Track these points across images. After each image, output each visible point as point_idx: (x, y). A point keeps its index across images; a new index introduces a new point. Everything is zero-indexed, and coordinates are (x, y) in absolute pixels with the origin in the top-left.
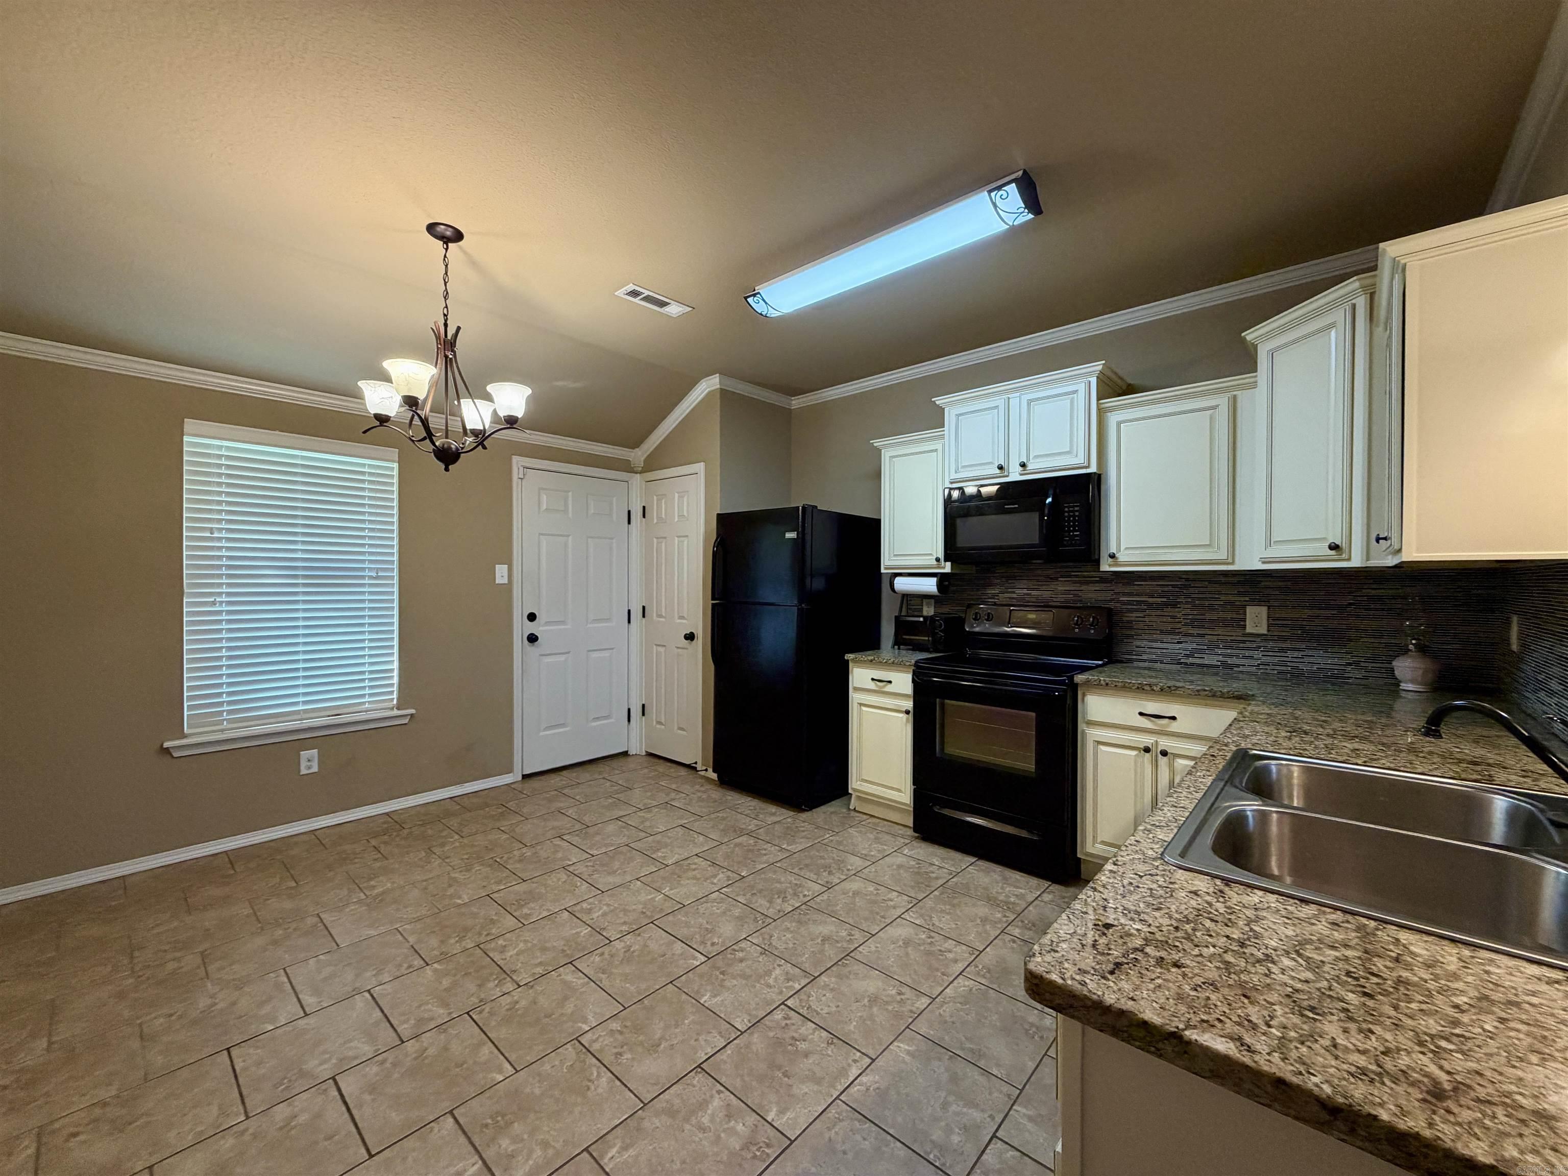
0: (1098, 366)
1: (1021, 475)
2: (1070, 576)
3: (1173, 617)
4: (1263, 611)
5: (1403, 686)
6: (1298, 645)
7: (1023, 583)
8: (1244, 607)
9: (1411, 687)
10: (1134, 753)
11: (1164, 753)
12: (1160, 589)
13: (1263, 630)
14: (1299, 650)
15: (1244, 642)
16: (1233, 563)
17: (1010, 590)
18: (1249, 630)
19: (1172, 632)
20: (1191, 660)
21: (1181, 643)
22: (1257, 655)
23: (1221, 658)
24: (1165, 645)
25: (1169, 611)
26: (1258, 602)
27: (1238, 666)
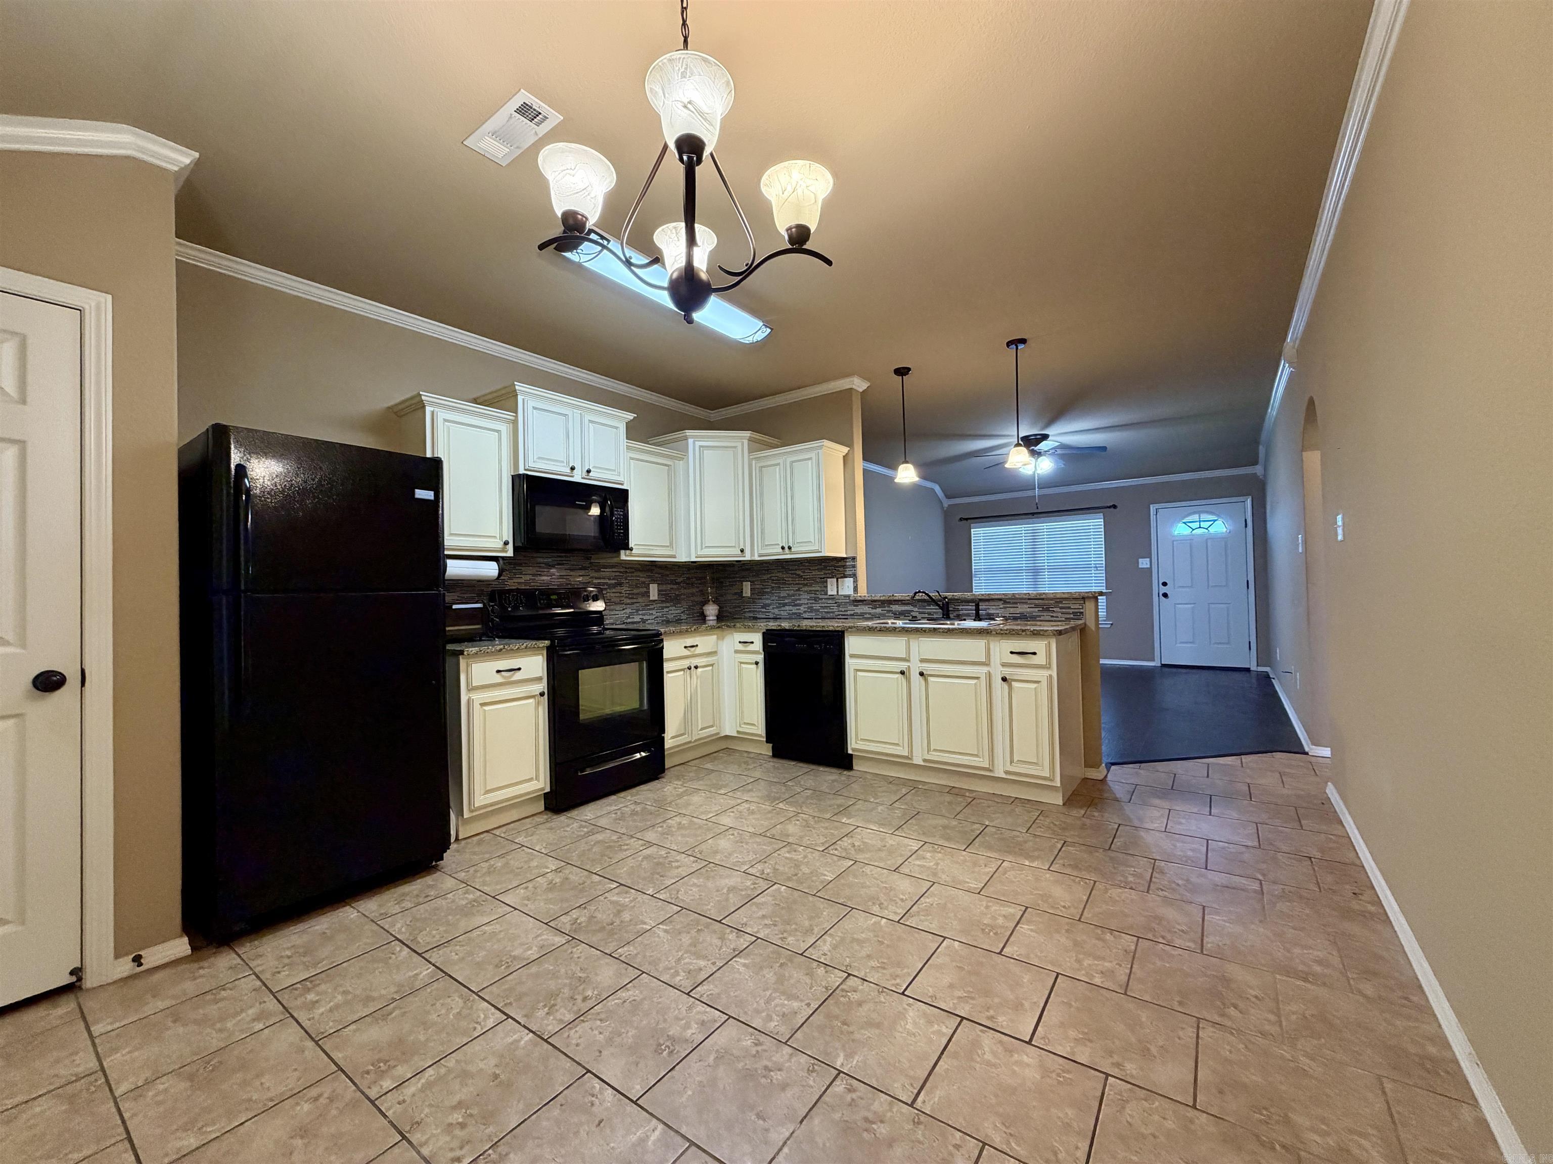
0: (630, 416)
1: (582, 478)
2: (563, 564)
3: (620, 593)
4: (656, 585)
5: (707, 618)
6: (668, 605)
7: (531, 570)
8: (649, 584)
9: (711, 618)
10: (682, 673)
11: (696, 667)
12: (614, 574)
13: (656, 598)
14: (668, 607)
15: (649, 605)
16: (675, 557)
17: (517, 576)
18: (651, 599)
19: (620, 603)
20: (629, 620)
21: (624, 609)
22: (654, 612)
23: (641, 617)
24: (617, 612)
25: (618, 589)
26: (654, 581)
27: (647, 620)
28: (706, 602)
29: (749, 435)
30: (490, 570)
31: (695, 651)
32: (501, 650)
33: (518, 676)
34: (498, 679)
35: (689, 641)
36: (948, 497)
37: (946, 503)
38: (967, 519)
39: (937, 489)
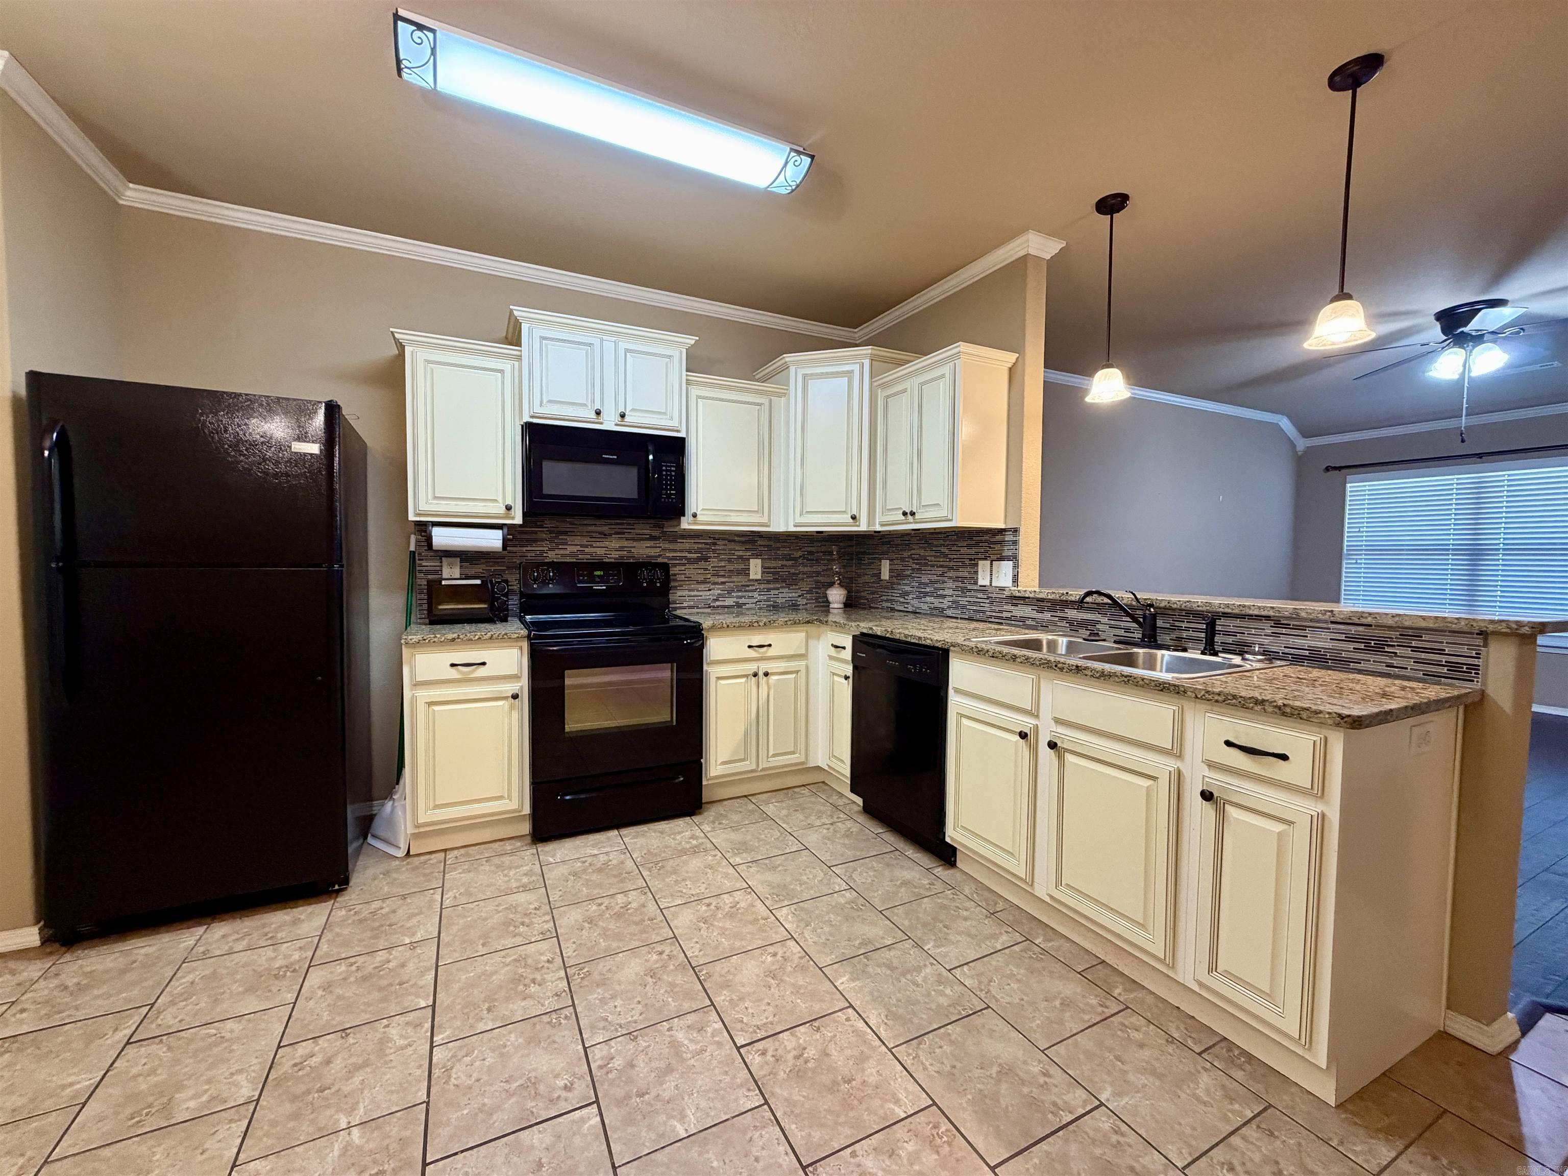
0: (691, 340)
1: (616, 425)
2: (623, 533)
3: (706, 569)
4: (759, 561)
5: (832, 606)
6: (778, 585)
7: (578, 540)
8: (748, 559)
9: (836, 606)
10: (743, 680)
11: (766, 674)
12: (696, 546)
13: (759, 577)
14: (778, 589)
15: (748, 586)
16: (769, 526)
17: (560, 547)
18: (751, 577)
19: (704, 582)
20: (718, 603)
21: (710, 590)
22: (756, 594)
23: (735, 599)
24: (700, 593)
25: (702, 564)
26: (756, 556)
27: (745, 604)
28: (831, 585)
29: (870, 351)
30: (493, 540)
31: (766, 652)
32: (453, 640)
33: (481, 672)
34: (454, 674)
35: (757, 639)
36: (1305, 433)
37: (1302, 444)
38: (1339, 468)
39: (1285, 423)
